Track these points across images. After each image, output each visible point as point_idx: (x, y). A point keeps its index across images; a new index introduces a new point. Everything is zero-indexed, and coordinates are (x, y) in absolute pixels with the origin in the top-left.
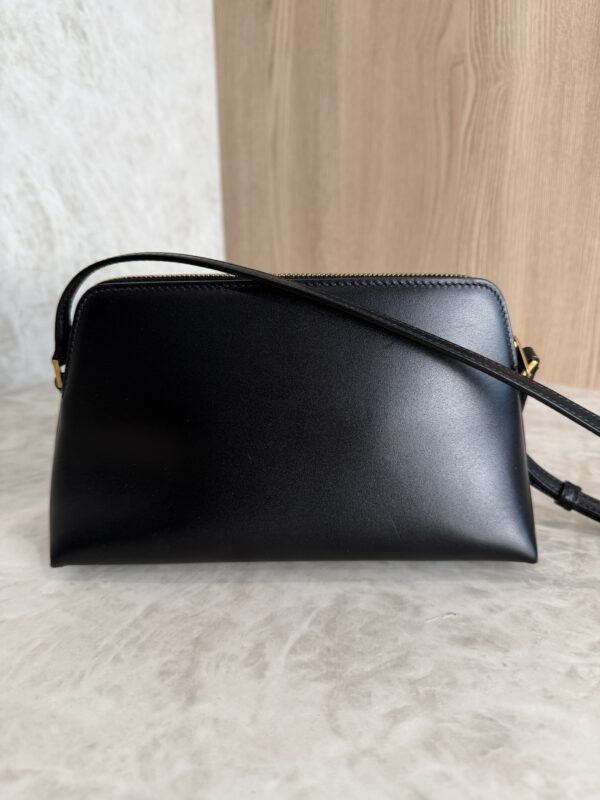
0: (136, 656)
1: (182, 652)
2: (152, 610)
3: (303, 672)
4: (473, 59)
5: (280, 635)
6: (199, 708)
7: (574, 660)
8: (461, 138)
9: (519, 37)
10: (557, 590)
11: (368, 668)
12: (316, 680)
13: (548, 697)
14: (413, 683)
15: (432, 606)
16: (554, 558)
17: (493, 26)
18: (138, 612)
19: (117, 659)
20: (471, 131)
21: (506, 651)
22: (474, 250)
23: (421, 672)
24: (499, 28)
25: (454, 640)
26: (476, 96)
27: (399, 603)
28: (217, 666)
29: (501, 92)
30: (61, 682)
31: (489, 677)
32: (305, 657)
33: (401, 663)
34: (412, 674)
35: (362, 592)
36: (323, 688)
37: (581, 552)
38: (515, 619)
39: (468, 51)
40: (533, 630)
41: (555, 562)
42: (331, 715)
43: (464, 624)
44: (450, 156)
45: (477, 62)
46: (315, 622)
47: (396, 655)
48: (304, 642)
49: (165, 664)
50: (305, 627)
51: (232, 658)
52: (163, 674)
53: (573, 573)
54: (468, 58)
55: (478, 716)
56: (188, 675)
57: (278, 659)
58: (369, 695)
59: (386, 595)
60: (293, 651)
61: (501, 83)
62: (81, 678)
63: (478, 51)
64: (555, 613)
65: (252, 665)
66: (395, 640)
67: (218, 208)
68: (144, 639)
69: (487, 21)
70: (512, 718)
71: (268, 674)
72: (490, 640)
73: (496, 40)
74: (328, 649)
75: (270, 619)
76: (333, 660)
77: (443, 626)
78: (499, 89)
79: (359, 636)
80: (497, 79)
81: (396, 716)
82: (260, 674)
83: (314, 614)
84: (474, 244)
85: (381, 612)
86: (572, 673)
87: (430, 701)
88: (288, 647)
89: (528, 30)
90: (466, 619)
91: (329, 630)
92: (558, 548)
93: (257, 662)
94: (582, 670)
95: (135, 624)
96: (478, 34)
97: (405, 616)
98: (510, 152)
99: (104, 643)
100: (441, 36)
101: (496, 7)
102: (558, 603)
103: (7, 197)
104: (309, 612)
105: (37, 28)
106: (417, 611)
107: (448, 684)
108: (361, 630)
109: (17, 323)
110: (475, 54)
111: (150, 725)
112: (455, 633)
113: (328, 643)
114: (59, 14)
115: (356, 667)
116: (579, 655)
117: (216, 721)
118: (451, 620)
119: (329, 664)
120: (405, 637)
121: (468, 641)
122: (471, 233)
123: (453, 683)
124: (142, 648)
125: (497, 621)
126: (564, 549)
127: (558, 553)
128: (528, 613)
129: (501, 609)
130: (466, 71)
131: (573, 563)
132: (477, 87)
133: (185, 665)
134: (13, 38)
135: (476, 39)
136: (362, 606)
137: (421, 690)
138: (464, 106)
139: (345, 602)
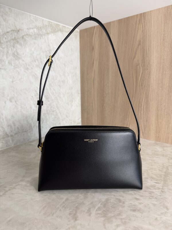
0: (64, 210)
1: (74, 209)
2: (67, 199)
3: (99, 215)
4: (141, 65)
5: (94, 207)
6: (77, 222)
7: (157, 216)
8: (139, 82)
9: (152, 60)
10: (156, 200)
11: (112, 215)
12: (101, 217)
13: (150, 224)
14: (122, 219)
15: (127, 202)
16: (156, 192)
17: (146, 57)
18: (64, 200)
19: (60, 210)
20: (141, 80)
21: (142, 213)
22: (142, 109)
23: (123, 217)
24: (147, 58)
25: (131, 210)
26: (142, 72)
27: (120, 201)
28: (81, 213)
29: (149, 72)
30: (49, 215)
31: (138, 219)
32: (99, 212)
33: (119, 214)
34: (121, 217)
35: (112, 198)
36: (103, 219)
37: (163, 190)
38: (145, 206)
39: (140, 62)
40: (149, 209)
41: (156, 193)
42: (104, 225)
43: (133, 206)
44: (136, 86)
45: (142, 65)
46: (101, 204)
47: (118, 213)
48: (99, 208)
49: (70, 212)
50: (99, 205)
51: (84, 211)
52: (70, 214)
53: (160, 196)
54: (140, 64)
55: (134, 227)
56: (75, 214)
57: (93, 212)
58: (112, 221)
59: (117, 199)
60: (97, 210)
61: (148, 70)
62: (53, 214)
63: (143, 63)
64: (154, 205)
65: (88, 213)
66: (119, 209)
67: (80, 95)
68: (66, 206)
69: (145, 56)
70: (142, 228)
71: (91, 215)
72: (139, 210)
73: (147, 61)
74: (104, 210)
75: (92, 203)
76: (105, 213)
77: (129, 207)
78: (148, 72)
79: (111, 208)
80: (147, 70)
81: (118, 226)
82: (90, 215)
83: (101, 202)
84: (142, 107)
85: (116, 203)
86: (156, 219)
87: (125, 223)
88: (95, 210)
89: (154, 59)
90: (134, 205)
91: (104, 206)
92: (158, 189)
93: (89, 212)
94: (158, 219)
95: (64, 203)
96: (143, 59)
97: (121, 204)
98: (151, 86)
99: (57, 206)
100: (134, 59)
101: (147, 53)
102: (155, 203)
103: (32, 97)
104: (100, 202)
105: (41, 59)
106: (124, 203)
107: (129, 220)
108: (111, 207)
109: (33, 125)
110: (142, 63)
111: (68, 225)
112: (132, 208)
113: (104, 209)
114: (46, 55)
115: (110, 215)
116: (159, 215)
117: (81, 224)
118: (131, 205)
119: (104, 214)
120: (121, 209)
121: (134, 211)
122: (142, 105)
123: (130, 220)
124: (65, 208)
125: (141, 206)
126: (159, 189)
127: (157, 190)
128: (148, 205)
129: (142, 203)
130: (140, 67)
131: (160, 193)
132: (142, 71)
133: (74, 212)
134: (35, 62)
135: (142, 60)
136: (112, 201)
137: (123, 221)
138: (139, 75)
139: (108, 200)
